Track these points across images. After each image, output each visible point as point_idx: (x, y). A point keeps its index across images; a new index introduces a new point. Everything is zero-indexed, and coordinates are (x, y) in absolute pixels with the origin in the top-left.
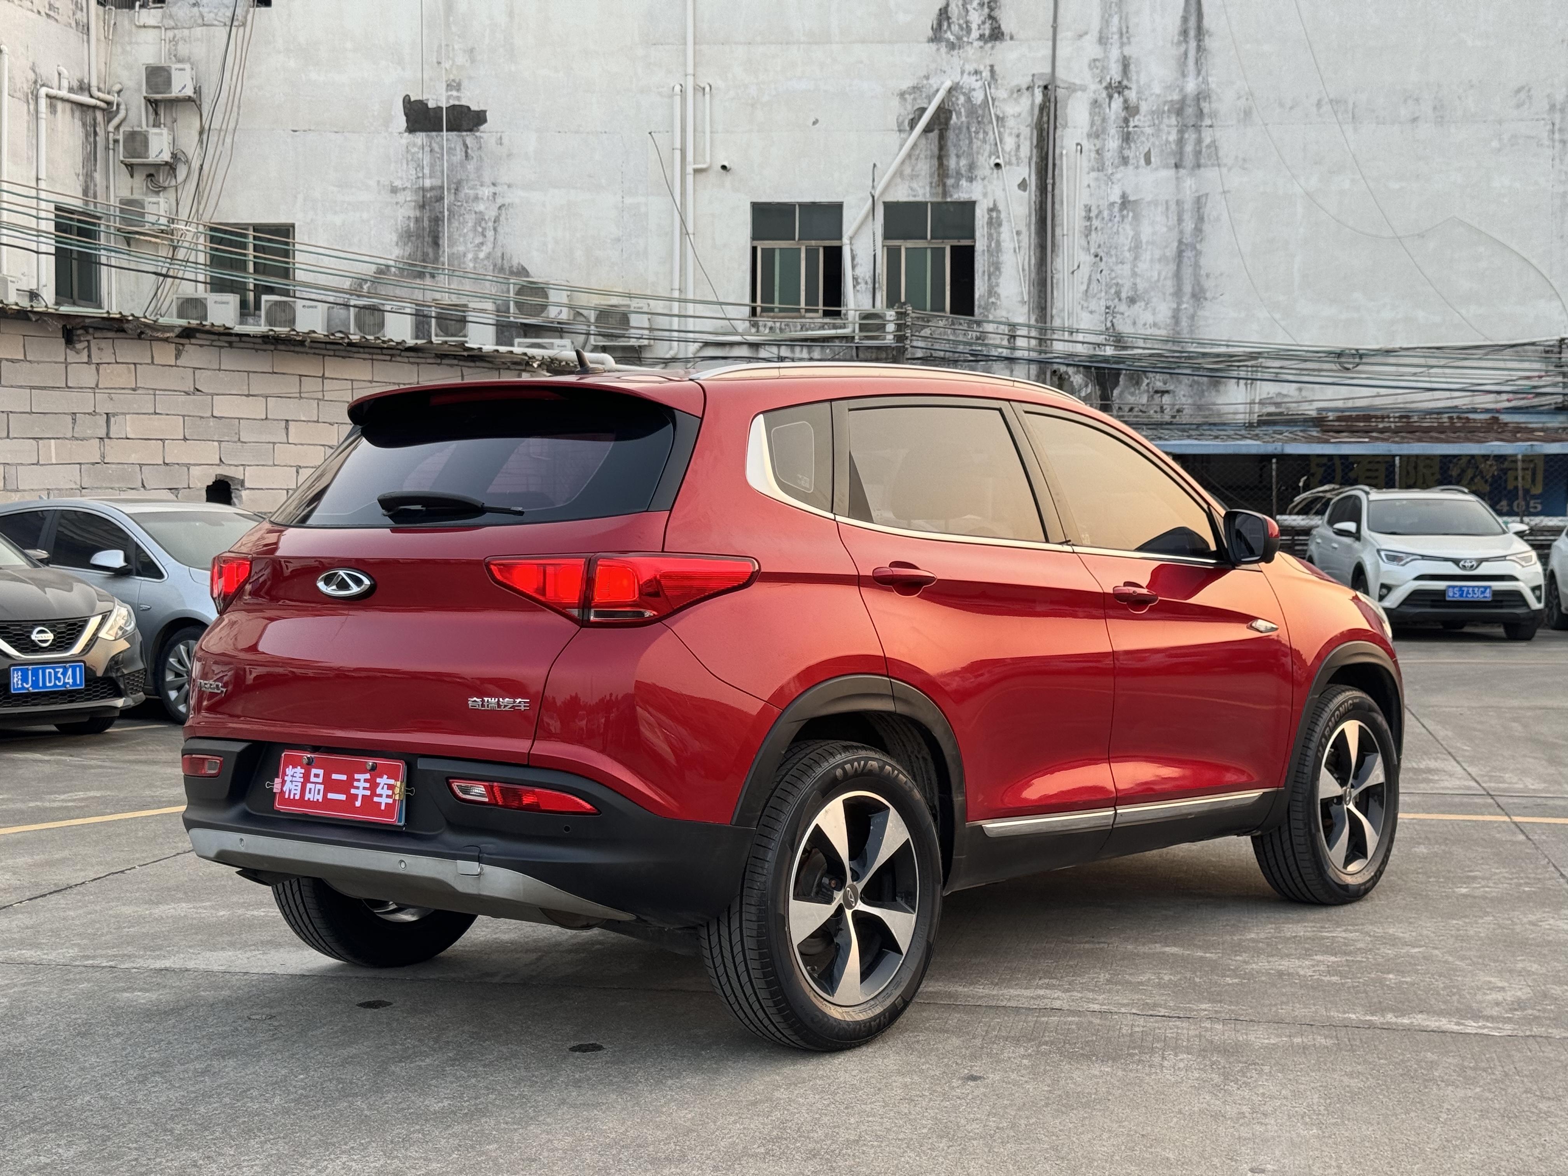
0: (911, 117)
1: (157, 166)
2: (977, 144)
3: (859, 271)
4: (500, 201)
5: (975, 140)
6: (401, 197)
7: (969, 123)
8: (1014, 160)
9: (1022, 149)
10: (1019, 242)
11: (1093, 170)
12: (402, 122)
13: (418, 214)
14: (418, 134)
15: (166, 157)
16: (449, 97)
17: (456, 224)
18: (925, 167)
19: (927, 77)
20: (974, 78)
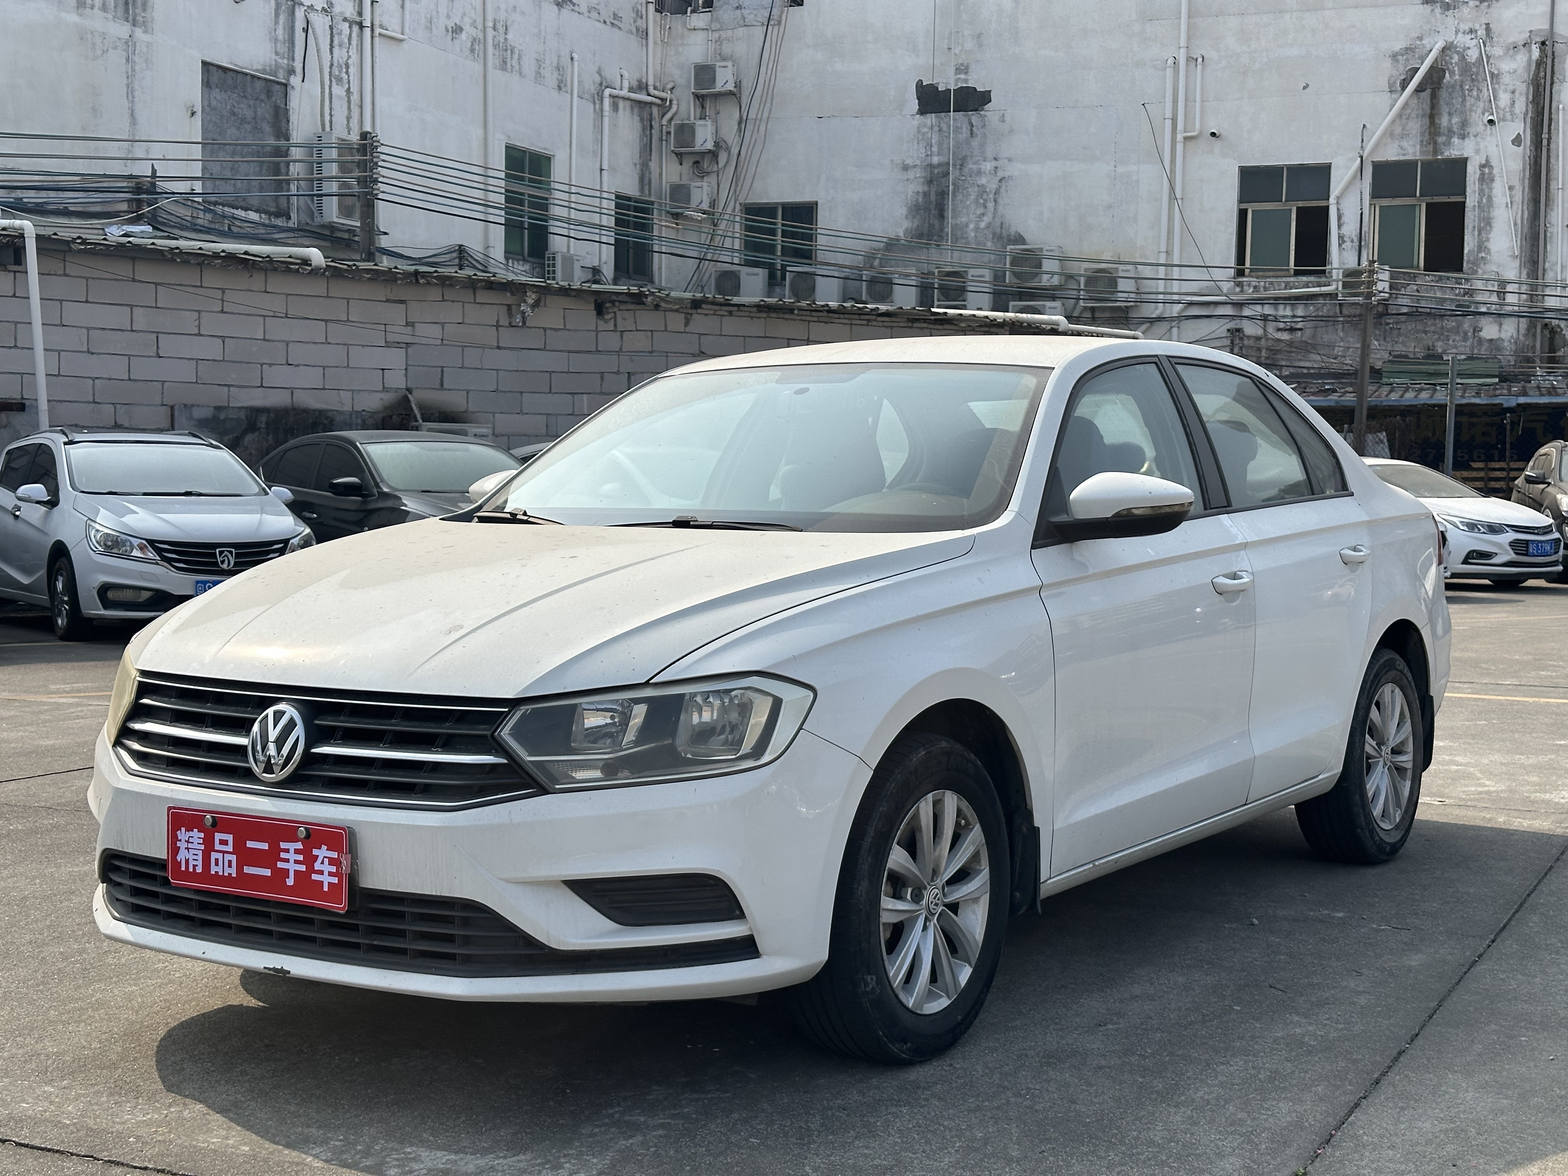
0: (1402, 77)
1: (703, 154)
2: (1470, 101)
3: (1345, 230)
4: (1000, 174)
5: (1468, 98)
6: (911, 175)
7: (1462, 81)
8: (1508, 115)
9: (1517, 104)
10: (1511, 196)
12: (914, 104)
13: (926, 188)
14: (929, 115)
15: (710, 145)
16: (957, 80)
17: (960, 197)
18: (1415, 126)
19: (1420, 38)
20: (1469, 36)
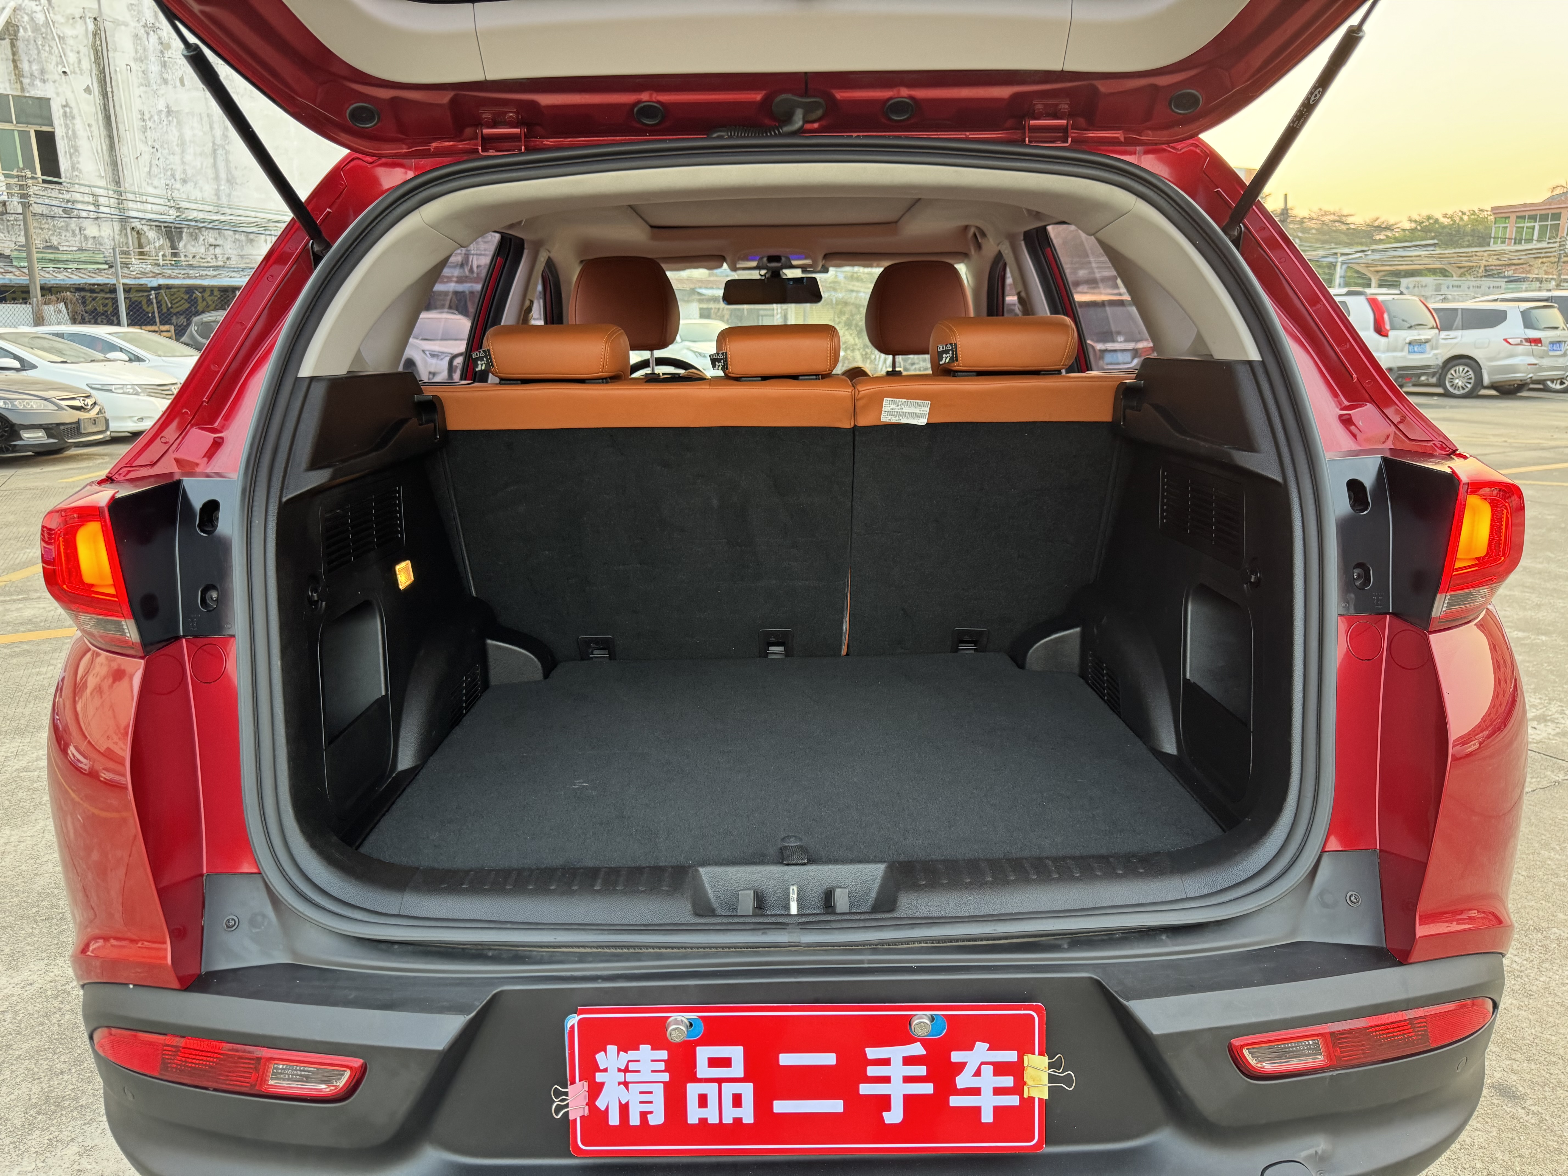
2: (44, 55)
5: (42, 52)
7: (34, 37)
8: (77, 70)
9: (83, 62)
10: (91, 132)
11: (142, 85)
20: (34, 3)
